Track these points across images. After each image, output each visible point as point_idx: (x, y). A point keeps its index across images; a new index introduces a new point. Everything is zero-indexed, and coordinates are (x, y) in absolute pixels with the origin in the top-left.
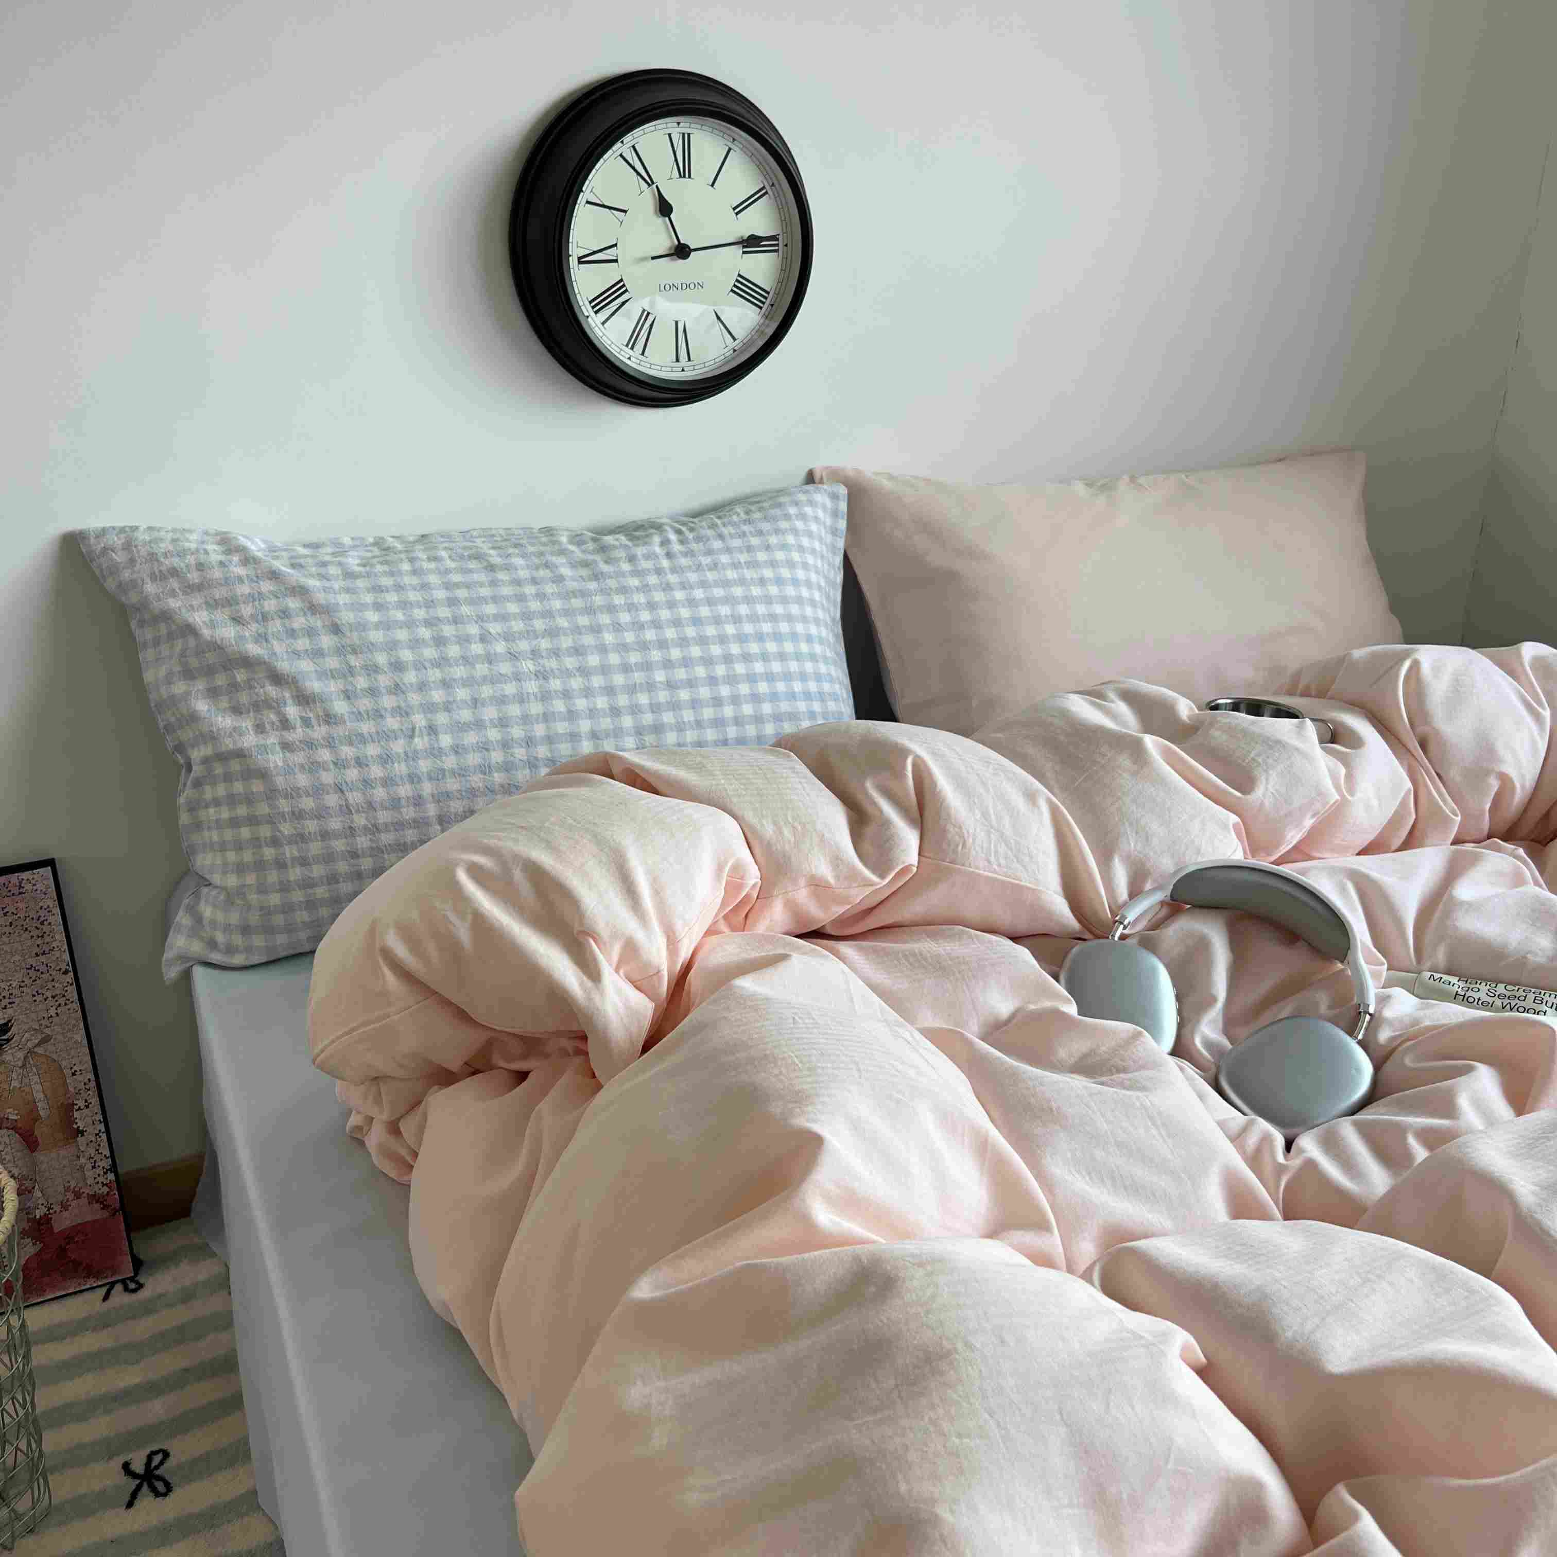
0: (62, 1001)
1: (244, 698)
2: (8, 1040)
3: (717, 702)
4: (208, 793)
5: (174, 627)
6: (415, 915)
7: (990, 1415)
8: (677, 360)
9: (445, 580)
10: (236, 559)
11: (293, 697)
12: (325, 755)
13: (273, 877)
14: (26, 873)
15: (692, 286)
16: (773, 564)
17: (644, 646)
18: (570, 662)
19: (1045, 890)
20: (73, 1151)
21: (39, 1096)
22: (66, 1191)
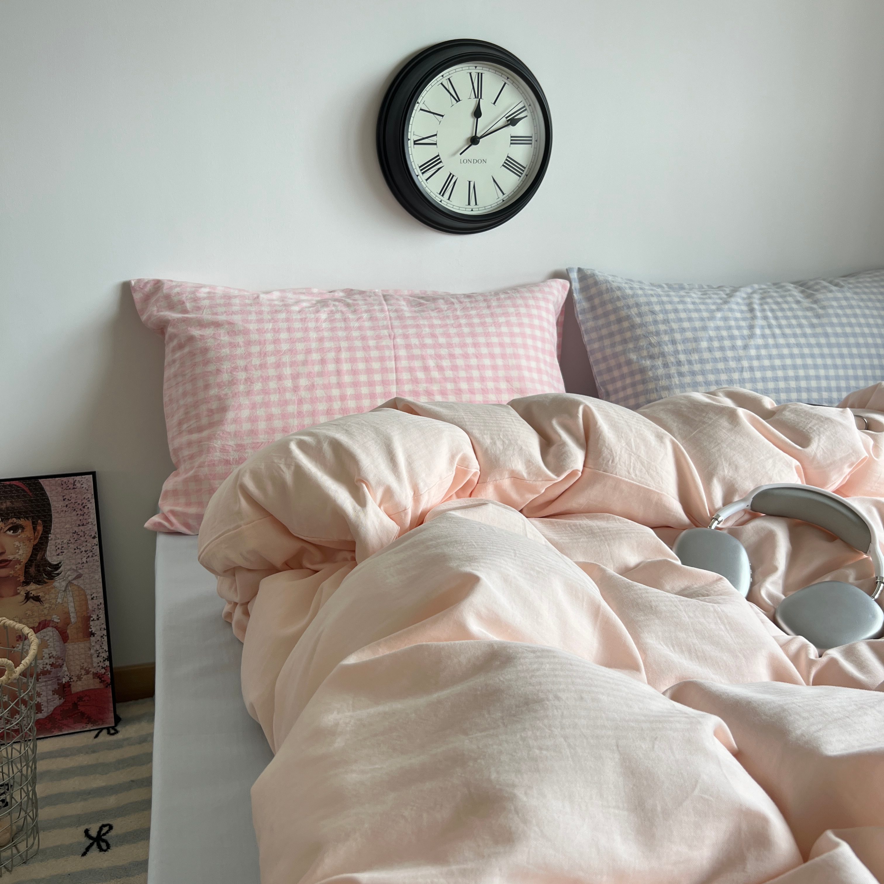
0: (90, 554)
2: (58, 574)
6: (263, 466)
7: (564, 739)
8: (469, 204)
14: (78, 477)
15: (480, 161)
19: (666, 494)
20: (88, 645)
21: (72, 610)
22: (81, 669)
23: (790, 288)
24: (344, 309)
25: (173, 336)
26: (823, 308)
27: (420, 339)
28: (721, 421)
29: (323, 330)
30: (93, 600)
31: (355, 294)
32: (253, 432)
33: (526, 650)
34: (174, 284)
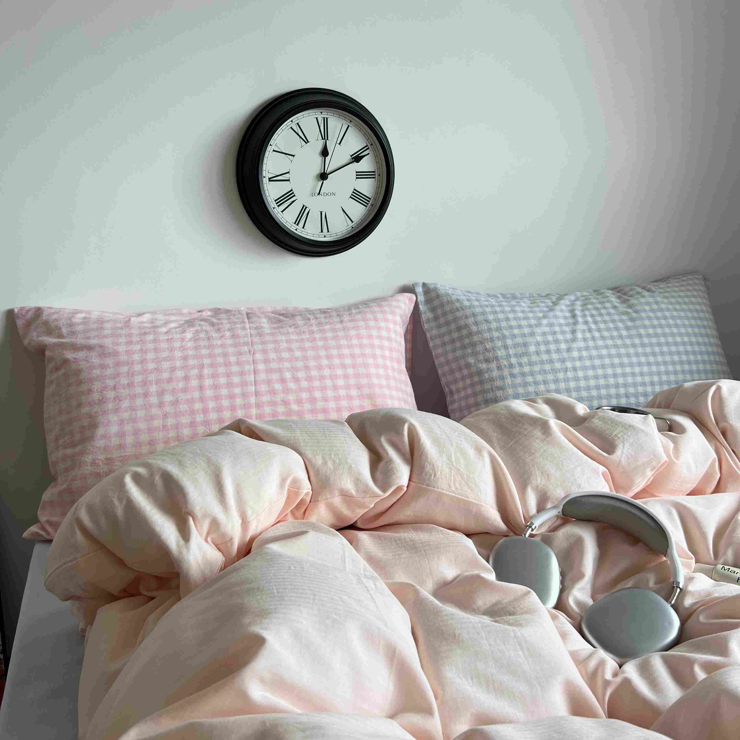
6: (98, 500)
8: (322, 232)
15: (329, 193)
19: (484, 504)
23: (608, 295)
24: (209, 328)
25: (51, 359)
26: (637, 312)
27: (278, 354)
28: (535, 432)
29: (187, 349)
31: (221, 313)
32: (121, 447)
34: (53, 311)
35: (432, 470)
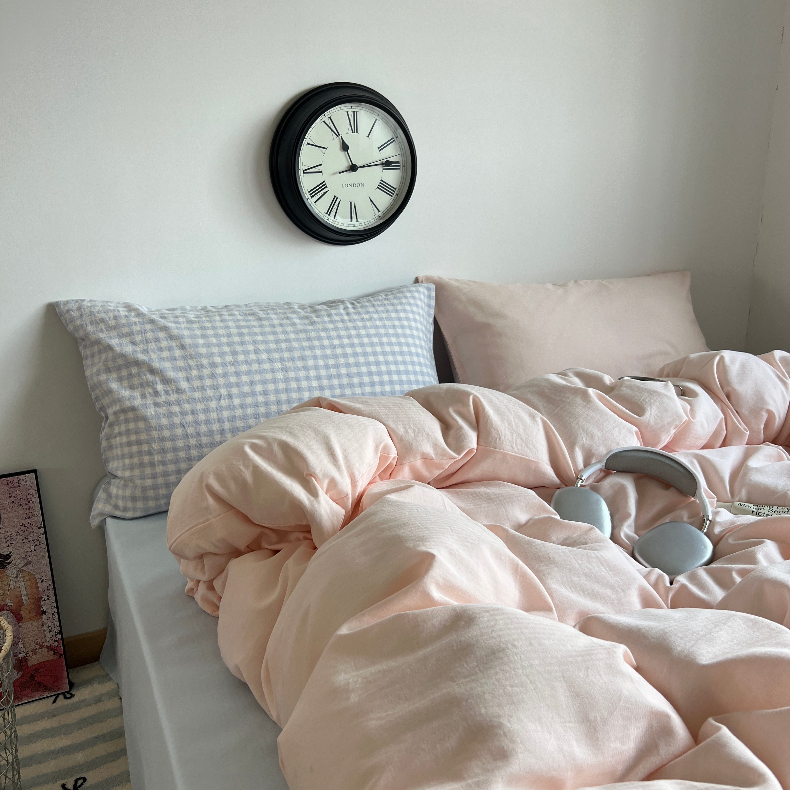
0: (38, 543)
1: (136, 381)
2: (9, 563)
3: (372, 384)
4: (117, 430)
5: (101, 347)
6: (224, 468)
7: (527, 677)
8: (351, 221)
9: (237, 324)
10: (133, 314)
11: (160, 380)
12: (176, 409)
13: (148, 471)
14: (22, 476)
15: (358, 185)
16: (399, 319)
17: (335, 356)
18: (299, 364)
19: (541, 462)
20: (40, 623)
21: (24, 593)
22: (35, 644)
28: (577, 400)
30: (42, 583)
33: (482, 610)
35: (498, 435)
